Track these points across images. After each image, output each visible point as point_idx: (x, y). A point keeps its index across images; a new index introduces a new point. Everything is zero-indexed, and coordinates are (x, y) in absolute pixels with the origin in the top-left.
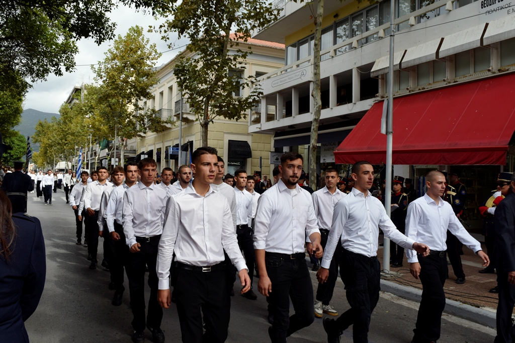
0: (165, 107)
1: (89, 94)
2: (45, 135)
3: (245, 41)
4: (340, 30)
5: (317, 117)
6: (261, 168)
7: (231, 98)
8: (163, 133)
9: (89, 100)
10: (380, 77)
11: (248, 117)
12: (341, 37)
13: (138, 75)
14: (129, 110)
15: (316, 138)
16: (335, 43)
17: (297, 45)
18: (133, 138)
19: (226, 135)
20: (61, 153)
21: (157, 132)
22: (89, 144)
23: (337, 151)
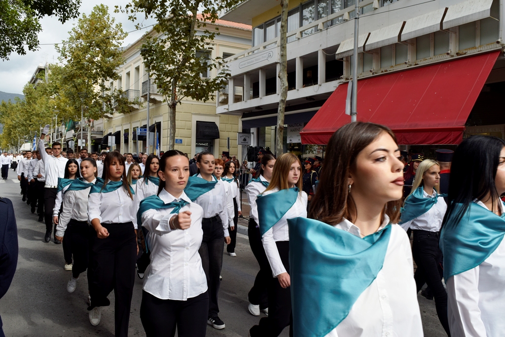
0: (132, 87)
1: (54, 74)
2: (8, 116)
3: (212, 22)
4: (306, 13)
5: (283, 99)
6: (229, 148)
7: (199, 79)
8: (130, 114)
9: (54, 80)
10: (344, 59)
11: (216, 99)
12: (307, 19)
13: (104, 54)
14: (95, 91)
15: (283, 119)
16: (301, 25)
17: (264, 26)
18: (100, 119)
19: (193, 116)
20: (26, 135)
21: (124, 113)
22: (54, 126)
23: (303, 132)
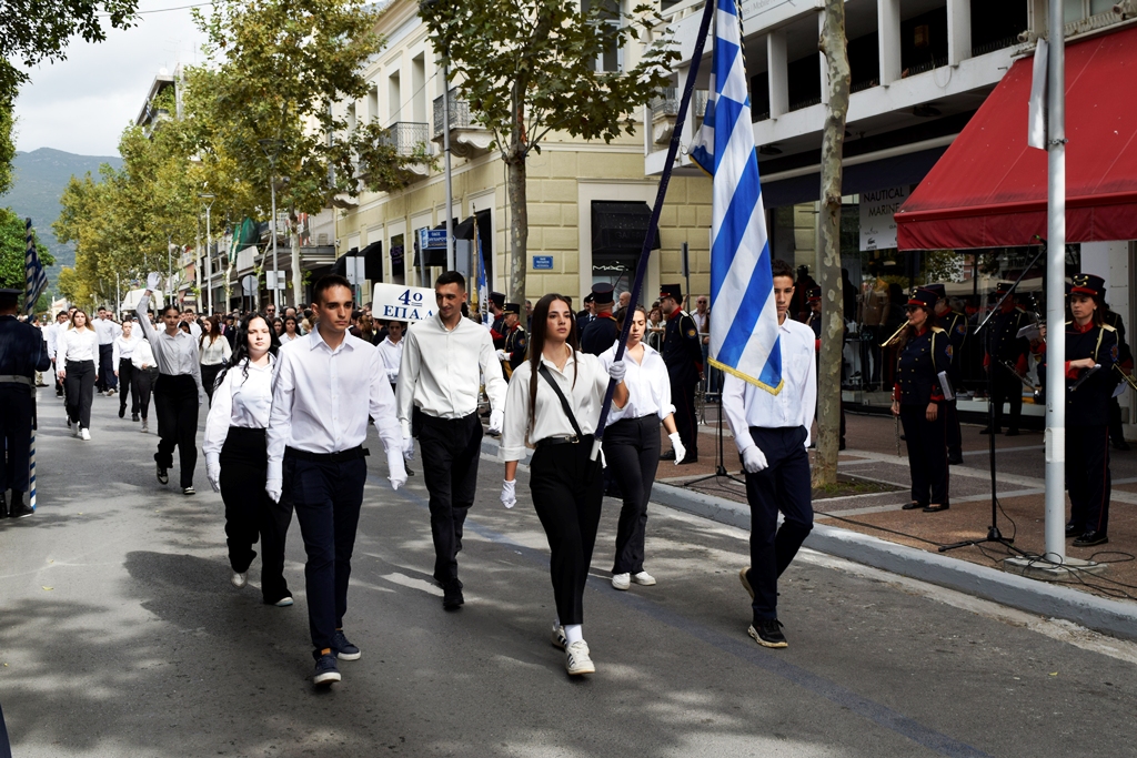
0: (407, 115)
1: (196, 94)
2: (89, 219)
5: (837, 114)
6: (687, 275)
7: (590, 74)
8: (405, 192)
9: (198, 110)
11: (642, 133)
13: (325, 28)
14: (307, 133)
15: (838, 176)
18: (322, 210)
19: (582, 187)
20: (134, 266)
21: (389, 191)
22: (206, 237)
23: (903, 213)
